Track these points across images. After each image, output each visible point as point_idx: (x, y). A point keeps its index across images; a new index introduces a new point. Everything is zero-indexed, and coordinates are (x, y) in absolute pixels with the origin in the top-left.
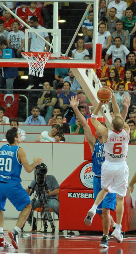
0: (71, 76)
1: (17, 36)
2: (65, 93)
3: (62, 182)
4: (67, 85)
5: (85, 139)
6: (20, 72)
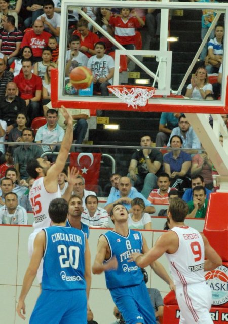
0: (183, 129)
1: (102, 63)
2: (173, 155)
3: (168, 293)
4: (178, 142)
5: (205, 226)
6: (104, 118)
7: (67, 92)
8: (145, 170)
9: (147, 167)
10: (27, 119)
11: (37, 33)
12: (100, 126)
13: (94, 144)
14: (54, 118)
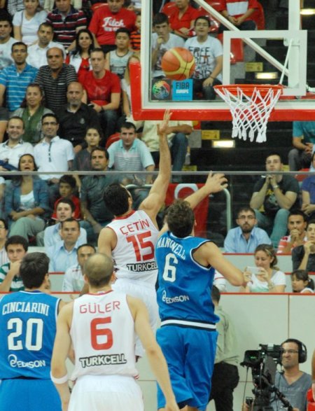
6: (212, 131)
7: (155, 96)
8: (274, 206)
9: (276, 202)
10: (100, 136)
11: (112, 11)
12: (207, 143)
13: (198, 170)
14: (131, 134)
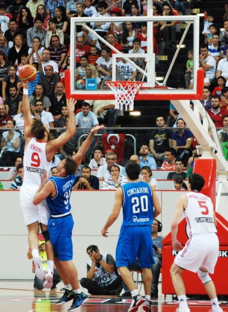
1: (127, 67)
2: (179, 133)
4: (182, 123)
7: (77, 87)
12: (126, 113)
13: (121, 127)
14: (87, 109)
